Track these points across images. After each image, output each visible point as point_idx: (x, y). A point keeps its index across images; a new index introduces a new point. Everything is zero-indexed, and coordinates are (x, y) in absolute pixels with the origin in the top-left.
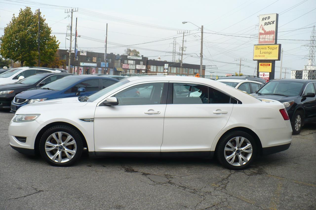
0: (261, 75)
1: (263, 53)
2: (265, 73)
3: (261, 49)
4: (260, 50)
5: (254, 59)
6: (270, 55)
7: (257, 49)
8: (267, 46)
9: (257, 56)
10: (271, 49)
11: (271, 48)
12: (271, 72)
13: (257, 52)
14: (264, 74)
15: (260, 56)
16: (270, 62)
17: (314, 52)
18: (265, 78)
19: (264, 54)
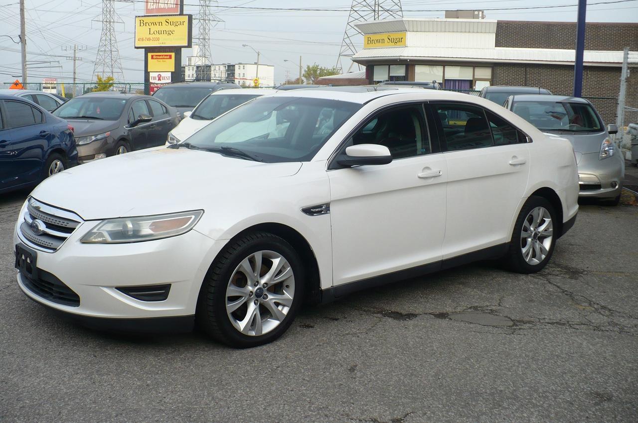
0: (154, 78)
1: (155, 32)
2: (163, 74)
3: (150, 24)
4: (148, 27)
5: (136, 46)
6: (169, 37)
7: (142, 24)
8: (163, 19)
9: (143, 40)
10: (171, 24)
11: (172, 22)
12: (174, 71)
13: (143, 32)
14: (159, 76)
15: (149, 39)
16: (172, 52)
17: (207, 31)
18: (162, 84)
19: (157, 36)
